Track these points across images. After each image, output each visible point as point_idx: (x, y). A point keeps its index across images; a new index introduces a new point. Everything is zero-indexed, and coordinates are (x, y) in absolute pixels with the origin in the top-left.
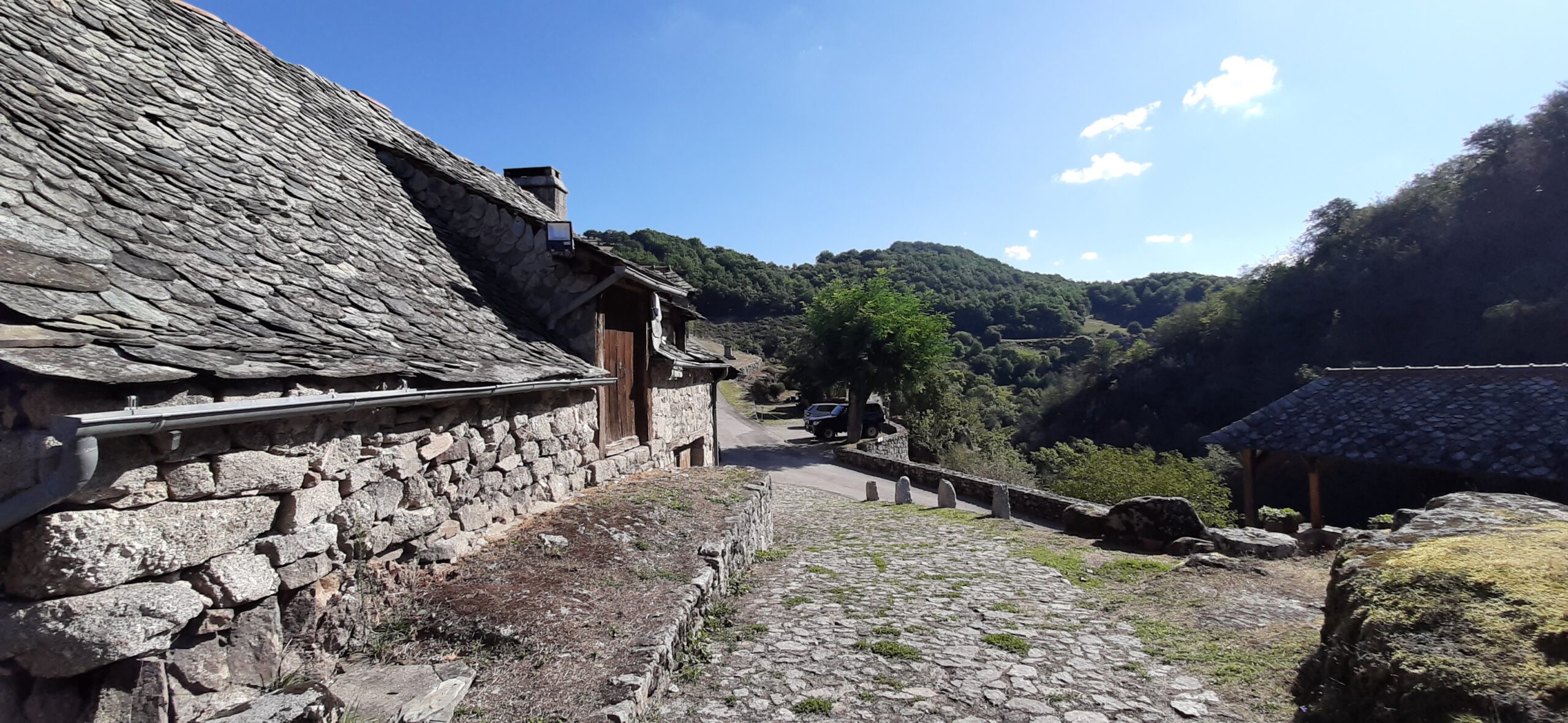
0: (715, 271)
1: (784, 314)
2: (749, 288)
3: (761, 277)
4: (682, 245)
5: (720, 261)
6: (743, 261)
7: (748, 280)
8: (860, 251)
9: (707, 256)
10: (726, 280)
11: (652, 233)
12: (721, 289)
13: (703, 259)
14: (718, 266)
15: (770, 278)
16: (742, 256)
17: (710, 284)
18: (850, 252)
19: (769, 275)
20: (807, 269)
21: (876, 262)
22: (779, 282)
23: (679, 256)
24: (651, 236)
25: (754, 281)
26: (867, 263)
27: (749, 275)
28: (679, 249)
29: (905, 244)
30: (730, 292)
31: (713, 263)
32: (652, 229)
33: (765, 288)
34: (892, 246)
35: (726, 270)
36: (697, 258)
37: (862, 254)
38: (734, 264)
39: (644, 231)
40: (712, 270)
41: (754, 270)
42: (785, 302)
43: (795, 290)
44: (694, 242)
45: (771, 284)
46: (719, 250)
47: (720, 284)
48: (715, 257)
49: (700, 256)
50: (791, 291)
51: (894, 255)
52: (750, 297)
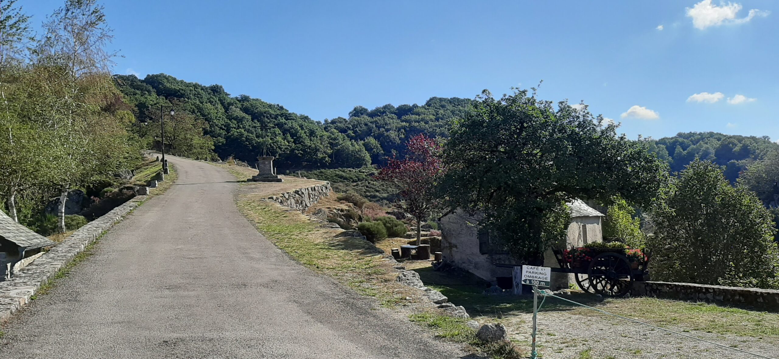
0: (240, 120)
1: (318, 168)
2: (279, 138)
3: (292, 128)
4: (201, 92)
5: (246, 110)
6: (271, 111)
7: (278, 131)
8: (396, 106)
9: (230, 104)
10: (253, 130)
11: (167, 78)
12: (247, 139)
13: (227, 107)
14: (244, 115)
15: (302, 129)
16: (270, 106)
17: (235, 132)
18: (385, 107)
19: (301, 127)
20: (341, 122)
21: (414, 117)
22: (312, 133)
23: (198, 102)
24: (165, 80)
25: (285, 131)
26: (403, 118)
27: (280, 126)
28: (198, 95)
29: (441, 100)
30: (257, 143)
31: (237, 112)
32: (167, 74)
33: (297, 139)
34: (428, 102)
35: (252, 120)
36: (219, 106)
37: (398, 109)
38: (261, 114)
39: (157, 76)
40: (236, 118)
41: (284, 120)
42: (320, 155)
43: (329, 143)
44: (216, 90)
45: (304, 135)
46: (245, 99)
47: (246, 134)
48: (239, 106)
49: (222, 104)
50: (326, 143)
51: (432, 110)
52: (280, 148)
